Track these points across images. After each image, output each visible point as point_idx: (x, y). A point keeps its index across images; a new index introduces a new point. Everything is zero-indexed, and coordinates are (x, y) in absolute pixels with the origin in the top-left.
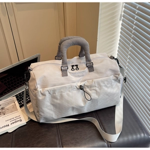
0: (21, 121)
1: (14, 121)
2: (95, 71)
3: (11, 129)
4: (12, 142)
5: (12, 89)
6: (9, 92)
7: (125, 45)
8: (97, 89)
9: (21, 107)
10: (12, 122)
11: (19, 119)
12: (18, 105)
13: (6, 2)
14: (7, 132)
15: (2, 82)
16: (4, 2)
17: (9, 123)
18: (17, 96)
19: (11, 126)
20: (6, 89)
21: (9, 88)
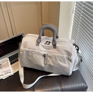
0: (10, 72)
1: (6, 73)
2: (56, 49)
3: (4, 77)
4: (4, 85)
5: (7, 53)
6: (5, 55)
7: (76, 29)
8: (54, 60)
9: (11, 64)
10: (5, 73)
11: (9, 72)
12: (9, 63)
13: (6, 1)
14: (2, 79)
15: (1, 49)
16: (5, 1)
17: (3, 73)
18: (9, 58)
19: (4, 76)
20: (4, 53)
21: (5, 52)
